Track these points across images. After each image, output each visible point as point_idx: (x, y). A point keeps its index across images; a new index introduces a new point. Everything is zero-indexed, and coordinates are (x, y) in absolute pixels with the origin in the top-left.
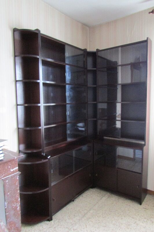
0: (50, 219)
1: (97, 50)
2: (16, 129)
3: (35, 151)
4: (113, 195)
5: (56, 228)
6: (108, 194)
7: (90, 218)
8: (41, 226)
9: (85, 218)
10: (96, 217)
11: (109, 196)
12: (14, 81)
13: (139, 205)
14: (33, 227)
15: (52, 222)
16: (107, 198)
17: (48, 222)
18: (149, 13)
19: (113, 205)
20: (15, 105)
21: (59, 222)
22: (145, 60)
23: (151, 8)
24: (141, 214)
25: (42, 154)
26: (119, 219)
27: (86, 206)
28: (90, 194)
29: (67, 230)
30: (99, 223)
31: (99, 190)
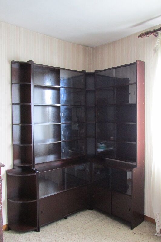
0: (38, 230)
1: (96, 71)
2: (11, 145)
3: (27, 165)
4: (108, 218)
5: (41, 238)
6: (104, 216)
7: (74, 234)
8: (28, 234)
9: (70, 234)
10: (81, 234)
11: (103, 218)
12: (11, 104)
13: (130, 230)
14: (21, 235)
15: (39, 233)
16: (100, 219)
17: (36, 232)
18: (139, 37)
19: (104, 226)
20: (11, 125)
21: (45, 233)
22: (135, 82)
23: (139, 33)
24: (128, 237)
25: (33, 168)
26: (102, 239)
27: (76, 225)
28: (85, 214)
29: (50, 240)
30: (81, 239)
31: (95, 212)
